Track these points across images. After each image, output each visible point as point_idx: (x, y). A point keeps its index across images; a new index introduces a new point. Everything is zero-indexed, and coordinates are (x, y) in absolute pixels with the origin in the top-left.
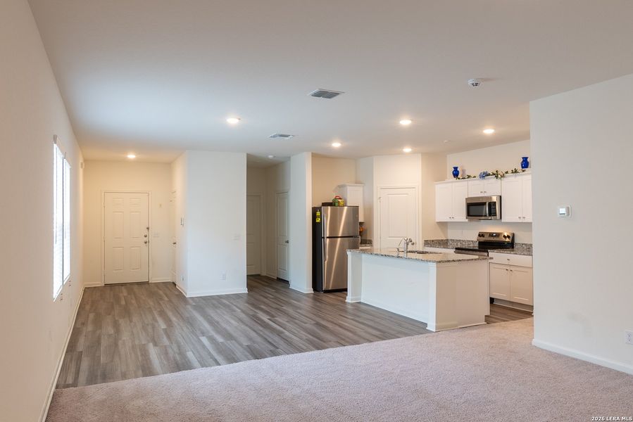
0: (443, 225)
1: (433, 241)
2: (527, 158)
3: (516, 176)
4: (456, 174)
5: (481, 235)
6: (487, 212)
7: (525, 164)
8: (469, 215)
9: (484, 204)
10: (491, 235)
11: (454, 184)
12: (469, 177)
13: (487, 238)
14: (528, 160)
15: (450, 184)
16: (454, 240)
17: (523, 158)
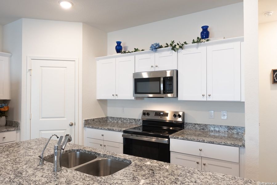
0: (103, 102)
1: (93, 120)
2: (207, 27)
3: (197, 47)
4: (119, 49)
5: (145, 113)
6: (162, 89)
7: (205, 34)
8: (136, 91)
9: (158, 79)
10: (158, 113)
11: (117, 59)
12: (136, 50)
13: (152, 117)
14: (209, 29)
15: (114, 59)
16: (114, 118)
17: (203, 28)
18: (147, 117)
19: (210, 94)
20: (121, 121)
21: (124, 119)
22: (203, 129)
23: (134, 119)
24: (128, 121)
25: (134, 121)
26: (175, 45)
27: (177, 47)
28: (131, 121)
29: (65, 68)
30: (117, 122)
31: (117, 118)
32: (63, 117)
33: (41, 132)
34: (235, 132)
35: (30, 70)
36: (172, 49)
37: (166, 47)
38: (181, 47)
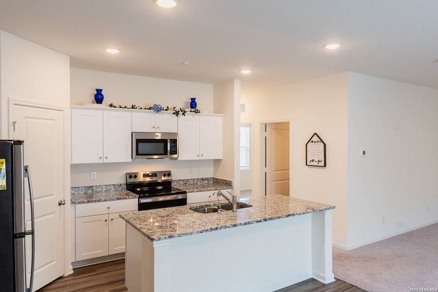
5: (131, 176)
8: (138, 153)
16: (78, 187)
17: (192, 99)
18: (132, 180)
19: (203, 154)
20: (92, 191)
24: (104, 189)
25: (112, 187)
26: (179, 111)
27: (181, 113)
28: (108, 188)
29: (53, 121)
30: (85, 193)
31: (85, 187)
32: (52, 195)
34: (207, 182)
35: (14, 123)
36: (174, 113)
37: (166, 110)
38: (183, 114)
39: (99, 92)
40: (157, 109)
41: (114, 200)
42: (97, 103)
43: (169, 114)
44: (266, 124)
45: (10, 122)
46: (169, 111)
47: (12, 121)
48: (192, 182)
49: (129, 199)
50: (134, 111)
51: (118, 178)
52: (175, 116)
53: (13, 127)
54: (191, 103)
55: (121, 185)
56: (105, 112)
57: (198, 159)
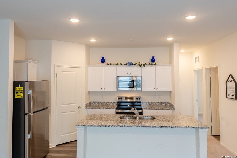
2: (154, 57)
3: (151, 66)
4: (103, 61)
5: (119, 98)
10: (127, 98)
13: (124, 100)
16: (96, 102)
17: (152, 57)
18: (120, 100)
19: (157, 88)
20: (102, 104)
21: (103, 102)
22: (151, 104)
23: (111, 102)
24: (107, 104)
25: (111, 103)
26: (141, 65)
27: (142, 65)
28: (109, 103)
29: (76, 73)
30: (99, 105)
31: (99, 102)
32: (75, 103)
33: (62, 114)
34: (165, 105)
35: (57, 74)
36: (139, 66)
37: (135, 64)
38: (144, 66)
39: (103, 58)
40: (130, 64)
41: (104, 109)
42: (102, 63)
43: (137, 66)
44: (210, 69)
45: (55, 74)
46: (137, 65)
47: (56, 73)
48: (155, 104)
49: (111, 109)
50: (118, 66)
51: (114, 99)
52: (140, 67)
53: (56, 75)
54: (152, 59)
55: (115, 102)
56: (104, 67)
57: (154, 91)
